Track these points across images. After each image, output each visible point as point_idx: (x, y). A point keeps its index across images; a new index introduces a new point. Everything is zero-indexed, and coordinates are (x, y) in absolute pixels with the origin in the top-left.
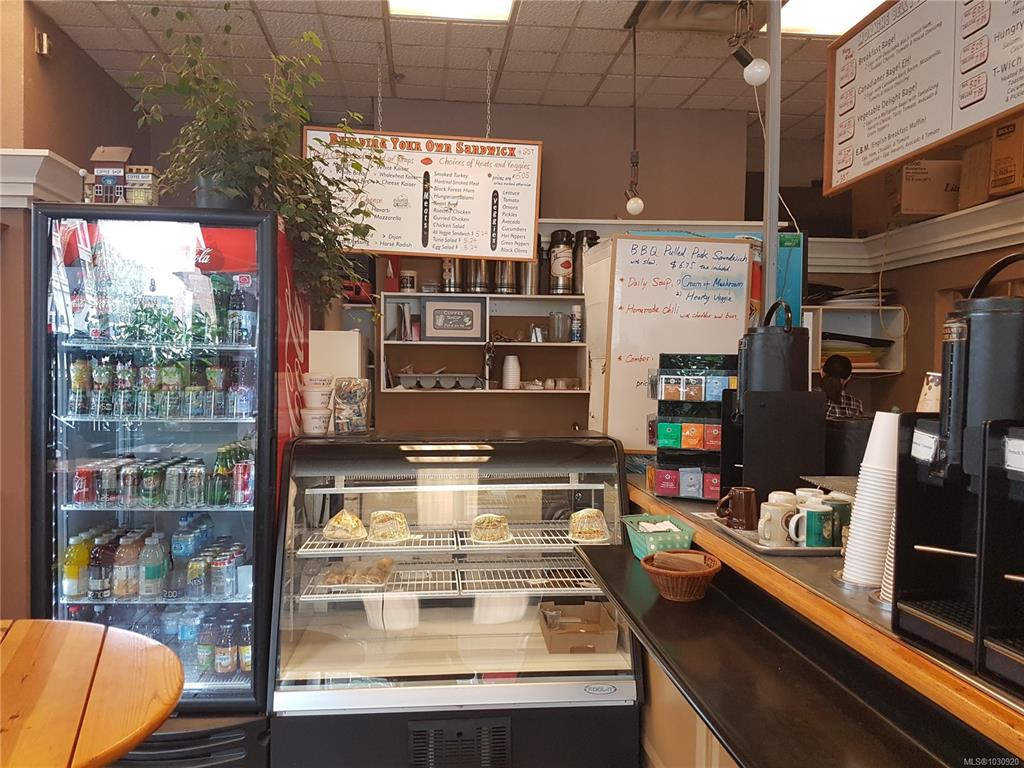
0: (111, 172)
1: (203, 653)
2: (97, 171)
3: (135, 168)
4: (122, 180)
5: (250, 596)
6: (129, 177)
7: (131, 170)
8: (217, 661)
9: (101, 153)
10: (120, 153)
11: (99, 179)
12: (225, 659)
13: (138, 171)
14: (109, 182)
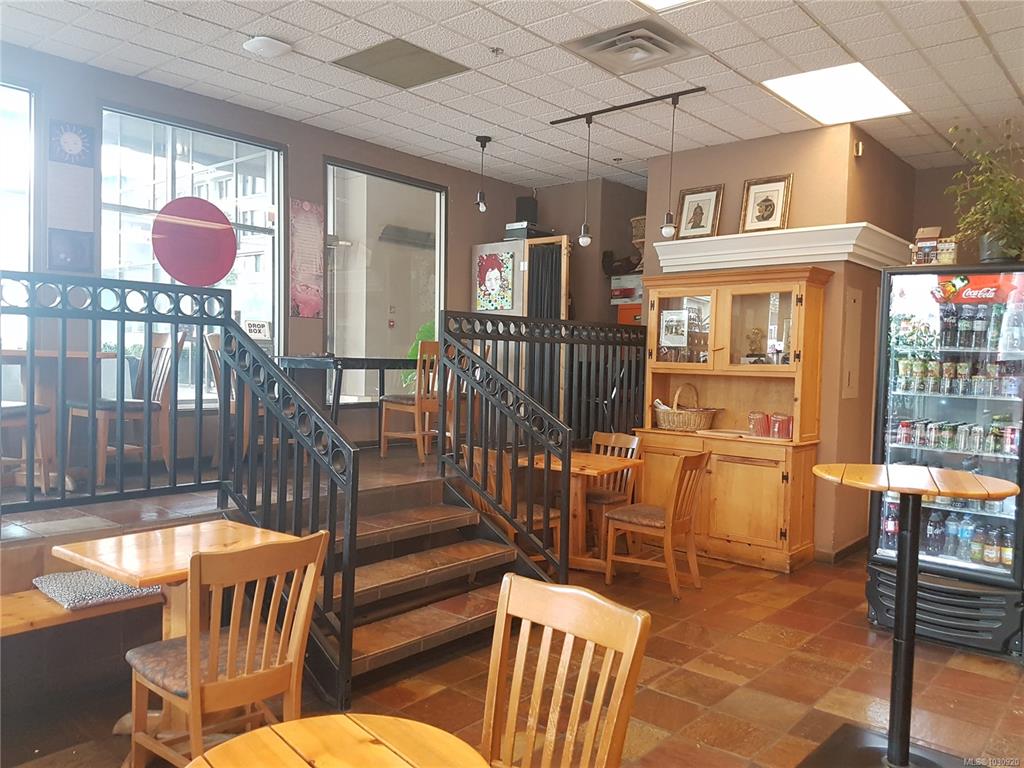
0: (928, 244)
1: (976, 547)
2: (920, 245)
3: (943, 240)
4: (935, 248)
5: (1014, 514)
6: (940, 246)
7: (941, 242)
8: (986, 553)
9: (921, 232)
10: (934, 231)
11: (920, 249)
12: (992, 553)
13: (946, 242)
14: (927, 250)
